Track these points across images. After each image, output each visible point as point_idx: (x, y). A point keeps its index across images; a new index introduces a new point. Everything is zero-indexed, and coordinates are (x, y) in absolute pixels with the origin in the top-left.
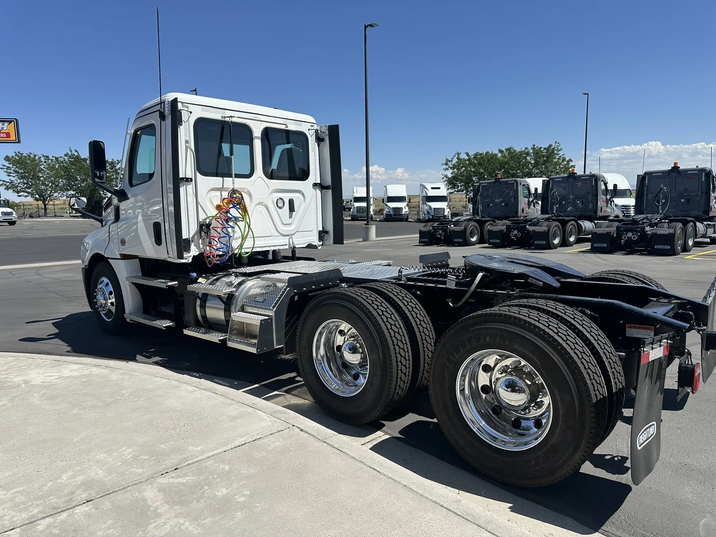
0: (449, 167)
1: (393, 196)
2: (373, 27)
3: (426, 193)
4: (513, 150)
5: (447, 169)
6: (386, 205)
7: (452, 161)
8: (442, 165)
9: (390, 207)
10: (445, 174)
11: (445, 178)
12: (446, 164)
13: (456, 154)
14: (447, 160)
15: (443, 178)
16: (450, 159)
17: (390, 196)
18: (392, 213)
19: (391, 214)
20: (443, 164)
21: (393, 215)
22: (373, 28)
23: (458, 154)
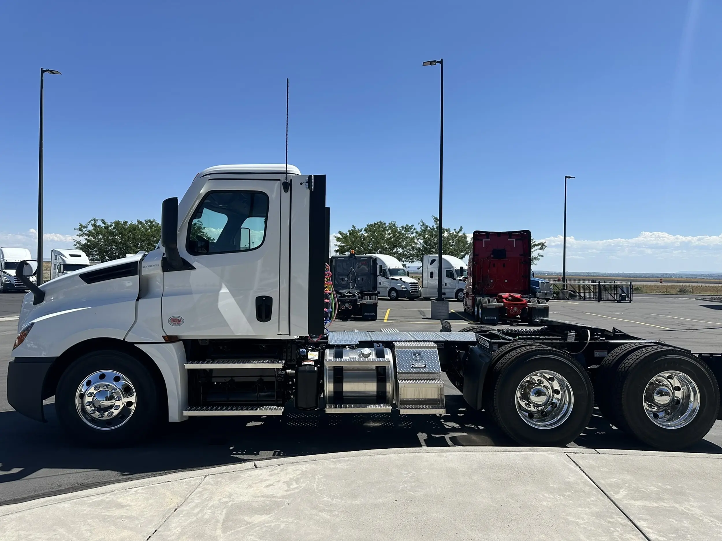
0: (83, 233)
1: (14, 261)
2: (54, 73)
3: (63, 260)
4: (156, 223)
5: (81, 235)
6: (5, 273)
7: (86, 227)
8: (75, 230)
9: (10, 276)
10: (78, 241)
11: (78, 245)
12: (80, 230)
13: (92, 220)
14: (81, 225)
15: (75, 245)
16: (84, 225)
17: (8, 261)
18: (13, 282)
19: (13, 284)
20: (77, 229)
21: (16, 285)
22: (53, 75)
23: (95, 220)
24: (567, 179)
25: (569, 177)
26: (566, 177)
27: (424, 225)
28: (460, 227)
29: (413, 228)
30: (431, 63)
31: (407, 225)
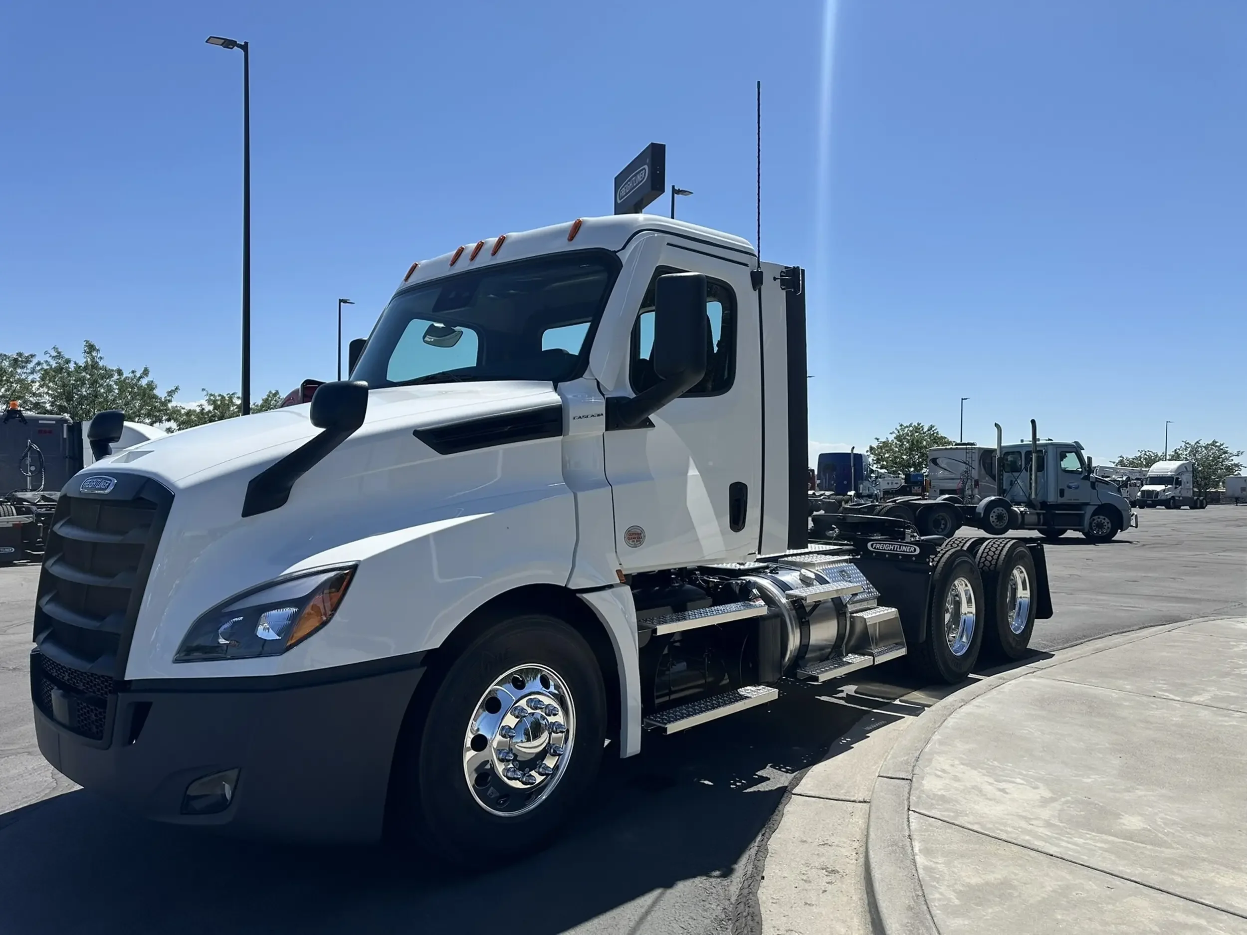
24: (342, 303)
25: (345, 301)
26: (341, 301)
27: (59, 356)
28: (143, 369)
29: (35, 361)
30: (229, 44)
31: (20, 355)
